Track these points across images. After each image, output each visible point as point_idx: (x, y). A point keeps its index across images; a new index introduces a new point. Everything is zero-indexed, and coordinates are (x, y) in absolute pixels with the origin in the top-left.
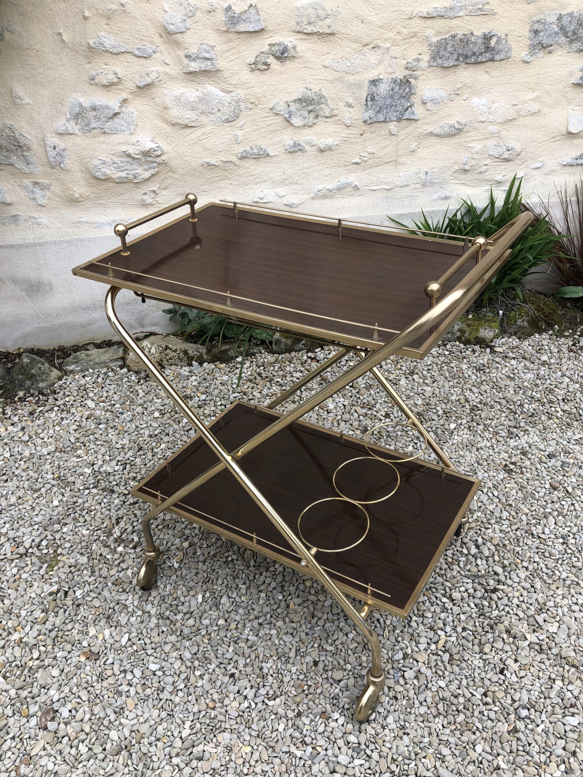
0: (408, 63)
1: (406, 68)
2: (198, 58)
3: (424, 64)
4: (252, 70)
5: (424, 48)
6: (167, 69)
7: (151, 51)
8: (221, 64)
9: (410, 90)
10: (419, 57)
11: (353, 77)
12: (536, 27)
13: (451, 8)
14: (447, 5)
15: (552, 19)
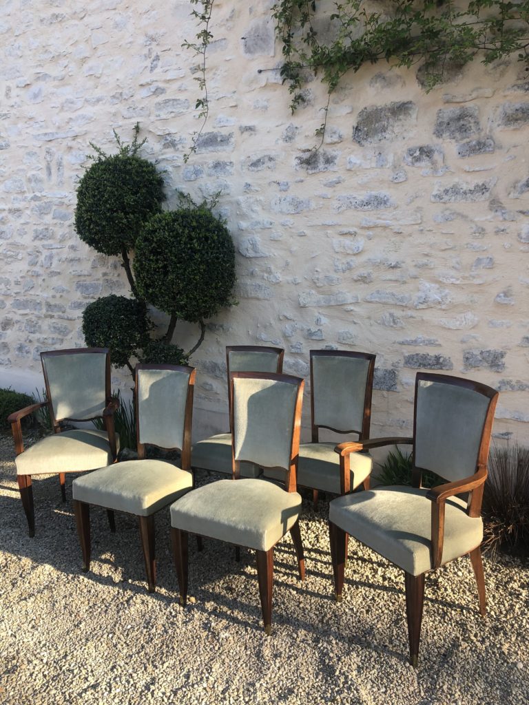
0: (393, 363)
3: (401, 365)
5: (402, 358)
9: (395, 377)
10: (399, 361)
12: (467, 355)
13: (415, 341)
14: (414, 339)
15: (477, 352)
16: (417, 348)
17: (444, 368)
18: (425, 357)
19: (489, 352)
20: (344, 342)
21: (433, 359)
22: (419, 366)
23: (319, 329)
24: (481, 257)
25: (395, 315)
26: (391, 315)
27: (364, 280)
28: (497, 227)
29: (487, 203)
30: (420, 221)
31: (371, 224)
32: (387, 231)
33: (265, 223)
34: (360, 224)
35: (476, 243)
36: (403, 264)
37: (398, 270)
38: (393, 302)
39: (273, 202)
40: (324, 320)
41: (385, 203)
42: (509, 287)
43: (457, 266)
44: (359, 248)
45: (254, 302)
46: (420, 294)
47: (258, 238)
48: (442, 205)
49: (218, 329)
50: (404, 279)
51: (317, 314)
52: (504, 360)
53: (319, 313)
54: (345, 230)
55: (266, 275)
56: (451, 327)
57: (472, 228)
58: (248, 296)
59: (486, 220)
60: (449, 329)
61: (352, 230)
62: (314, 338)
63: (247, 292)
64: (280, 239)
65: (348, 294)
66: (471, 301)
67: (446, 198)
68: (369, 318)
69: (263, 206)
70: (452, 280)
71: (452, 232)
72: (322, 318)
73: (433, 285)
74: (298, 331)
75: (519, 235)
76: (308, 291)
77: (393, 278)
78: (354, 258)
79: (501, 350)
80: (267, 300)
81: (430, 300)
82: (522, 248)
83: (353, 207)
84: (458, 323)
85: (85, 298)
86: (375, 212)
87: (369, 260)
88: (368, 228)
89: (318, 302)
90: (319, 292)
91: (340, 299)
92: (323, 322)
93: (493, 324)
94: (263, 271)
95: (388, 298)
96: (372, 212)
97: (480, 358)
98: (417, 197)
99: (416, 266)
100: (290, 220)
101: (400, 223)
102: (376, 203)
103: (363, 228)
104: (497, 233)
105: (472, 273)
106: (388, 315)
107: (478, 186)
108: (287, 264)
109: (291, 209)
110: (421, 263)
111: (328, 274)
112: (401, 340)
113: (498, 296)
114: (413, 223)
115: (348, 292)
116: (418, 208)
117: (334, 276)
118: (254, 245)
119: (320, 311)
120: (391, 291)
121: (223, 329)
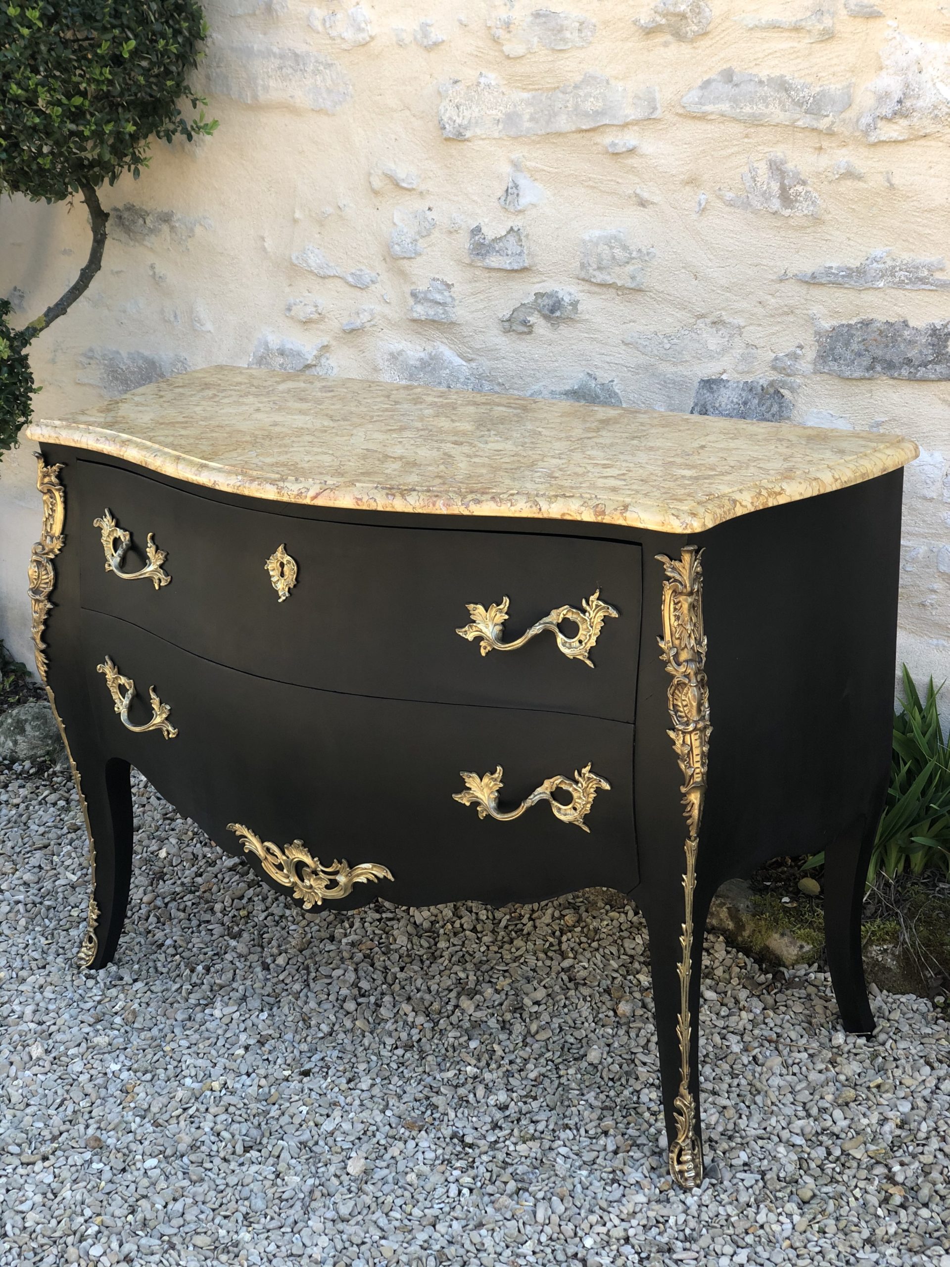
0: (776, 359)
1: (774, 368)
2: (426, 299)
3: (805, 365)
4: (506, 331)
5: (808, 338)
6: (386, 310)
7: (368, 280)
8: (459, 313)
9: (781, 410)
10: (799, 352)
11: (674, 369)
13: (860, 272)
14: (854, 264)
16: (868, 297)
18: (892, 334)
20: (600, 277)
21: (923, 340)
22: (871, 368)
23: (512, 229)
25: (790, 166)
26: (777, 168)
27: (676, 26)
38: (782, 117)
40: (531, 192)
46: (884, 81)
49: (151, 231)
51: (505, 168)
53: (514, 163)
55: (317, 14)
58: (255, 96)
62: (494, 261)
63: (251, 81)
65: (621, 86)
68: (692, 181)
72: (523, 182)
74: (436, 234)
76: (470, 75)
80: (324, 112)
81: (920, 103)
89: (511, 119)
90: (511, 79)
91: (588, 108)
92: (525, 200)
95: (764, 99)
106: (763, 169)
112: (807, 265)
115: (618, 80)
117: (570, 11)
119: (518, 157)
120: (776, 73)
121: (172, 228)
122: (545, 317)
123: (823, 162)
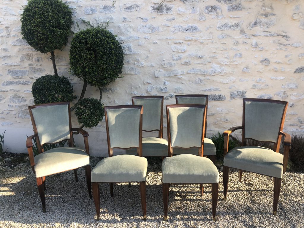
4: (165, 99)
12: (232, 94)
13: (210, 89)
14: (209, 89)
15: (235, 92)
16: (211, 92)
17: (222, 100)
18: (214, 96)
19: (240, 91)
20: (178, 92)
21: (218, 96)
23: (165, 87)
24: (237, 53)
25: (201, 79)
26: (199, 79)
27: (187, 64)
28: (243, 41)
29: (239, 31)
30: (212, 38)
31: (190, 39)
32: (197, 42)
33: (135, 37)
34: (185, 38)
35: (235, 47)
36: (204, 57)
37: (202, 60)
38: (200, 73)
39: (139, 27)
40: (168, 83)
41: (196, 30)
42: (248, 65)
43: (227, 57)
44: (184, 49)
45: (129, 76)
46: (212, 69)
47: (131, 45)
48: (221, 31)
49: (108, 91)
50: (206, 63)
51: (164, 80)
52: (246, 94)
53: (165, 80)
54: (178, 41)
55: (136, 63)
56: (225, 83)
57: (233, 41)
58: (126, 73)
59: (239, 38)
60: (224, 83)
61: (181, 41)
62: (163, 91)
63: (125, 71)
64: (144, 45)
65: (179, 71)
66: (233, 71)
67: (223, 28)
68: (189, 81)
69: (133, 29)
70: (225, 63)
71: (226, 43)
72: (166, 82)
73: (217, 65)
74: (154, 88)
75: (252, 44)
76: (159, 70)
77: (201, 63)
78: (182, 54)
79: (245, 90)
80: (137, 75)
81: (217, 71)
82: (253, 50)
83: (181, 31)
84: (227, 81)
85: (16, 79)
86: (191, 33)
87: (189, 55)
88: (188, 41)
89: (164, 75)
90: (164, 70)
91: (176, 73)
92: (167, 84)
93: (241, 80)
94: (134, 61)
95: (198, 71)
96: (190, 34)
97: (236, 94)
98: (210, 28)
99: (210, 57)
100: (148, 36)
101: (203, 38)
102: (192, 29)
103: (186, 41)
104: (243, 43)
105: (234, 60)
106: (198, 79)
107: (235, 24)
108: (147, 57)
109: (149, 31)
110: (212, 56)
111: (169, 62)
112: (204, 89)
113: (244, 69)
114: (209, 39)
115: (179, 70)
116: (211, 32)
117: (173, 62)
118: (129, 49)
119: (166, 79)
120: (199, 69)
121: (111, 90)
122: (171, 97)
123: (205, 78)
